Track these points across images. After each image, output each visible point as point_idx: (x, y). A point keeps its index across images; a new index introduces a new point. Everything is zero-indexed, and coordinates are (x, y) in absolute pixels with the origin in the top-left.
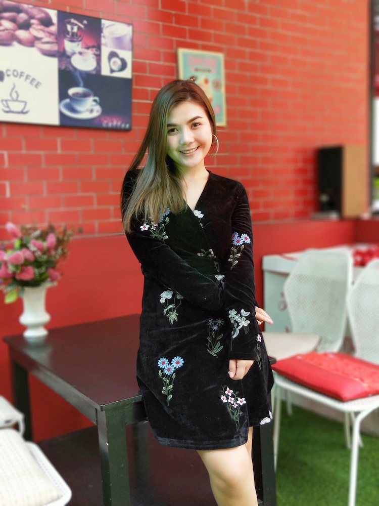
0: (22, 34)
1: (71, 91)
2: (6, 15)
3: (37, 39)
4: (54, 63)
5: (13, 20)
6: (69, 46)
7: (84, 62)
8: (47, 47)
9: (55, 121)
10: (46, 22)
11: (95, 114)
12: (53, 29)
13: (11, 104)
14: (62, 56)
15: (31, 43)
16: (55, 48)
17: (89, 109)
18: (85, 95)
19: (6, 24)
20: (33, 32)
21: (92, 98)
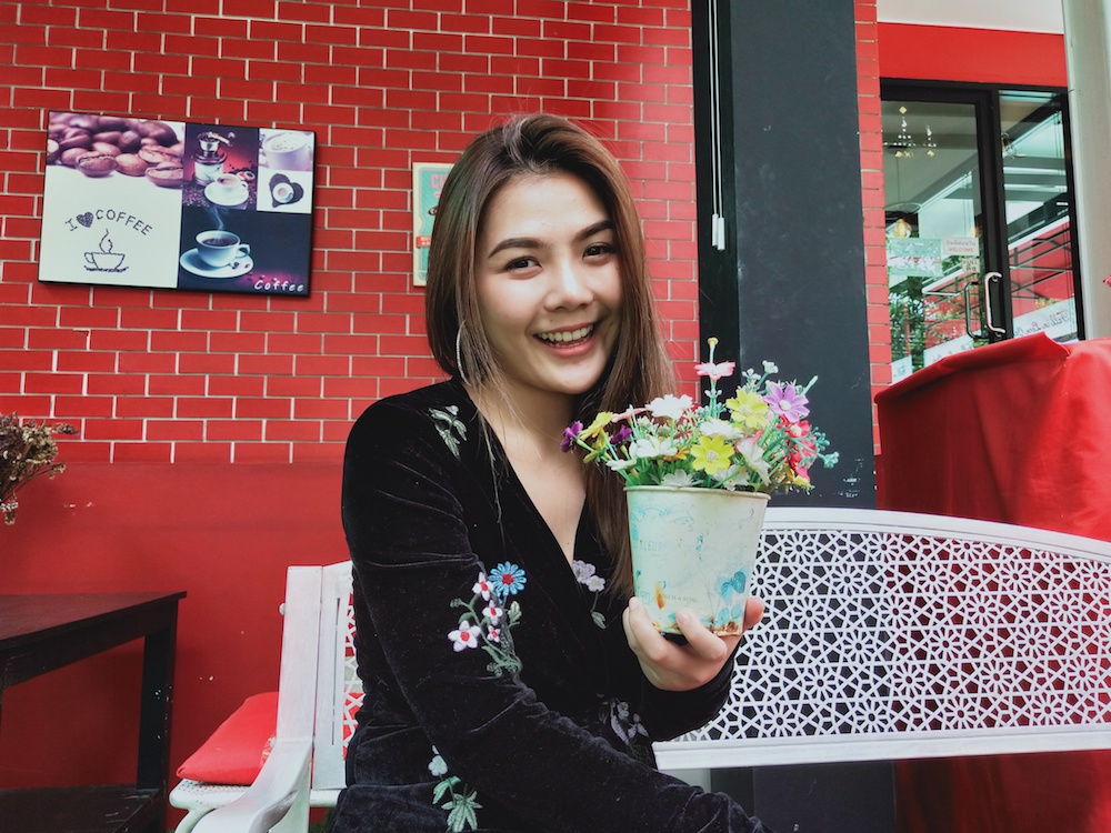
0: (127, 160)
1: (201, 238)
2: (105, 135)
3: (150, 164)
4: (175, 197)
5: (113, 142)
6: (201, 171)
7: (226, 191)
8: (165, 175)
9: (170, 281)
10: (167, 140)
11: (241, 271)
12: (178, 149)
13: (100, 259)
14: (190, 186)
15: (140, 171)
16: (179, 175)
17: (232, 262)
18: (226, 242)
19: (102, 148)
20: (145, 155)
21: (237, 246)
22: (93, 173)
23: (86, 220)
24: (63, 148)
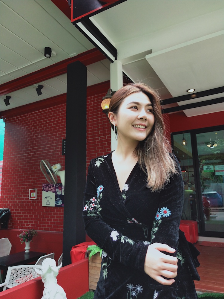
0: (50, 189)
1: (57, 199)
2: (47, 186)
3: (52, 190)
4: (54, 194)
5: (48, 187)
6: (57, 190)
7: (59, 193)
8: (53, 191)
9: (54, 206)
10: (53, 186)
11: (61, 204)
12: (54, 187)
13: (47, 203)
14: (56, 192)
15: (50, 191)
16: (54, 191)
17: (60, 203)
18: (59, 200)
19: (47, 188)
20: (51, 188)
21: (61, 200)
22: (47, 191)
23: (46, 198)
24: (44, 188)
